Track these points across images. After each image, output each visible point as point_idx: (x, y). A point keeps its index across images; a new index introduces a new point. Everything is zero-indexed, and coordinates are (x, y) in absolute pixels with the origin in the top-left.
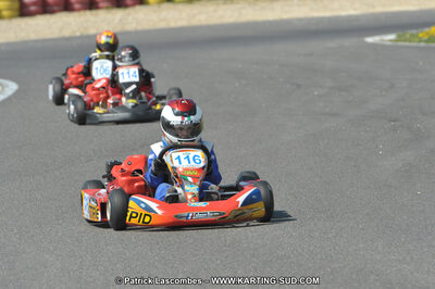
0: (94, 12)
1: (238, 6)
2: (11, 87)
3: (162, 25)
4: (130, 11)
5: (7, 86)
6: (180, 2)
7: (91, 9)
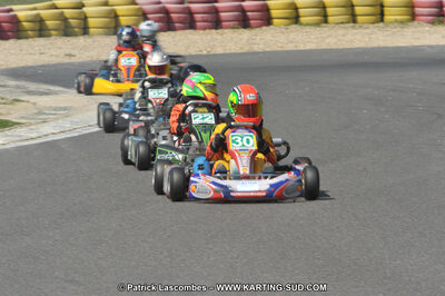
1: (367, 31)
4: (256, 31)
6: (307, 24)
7: (216, 28)
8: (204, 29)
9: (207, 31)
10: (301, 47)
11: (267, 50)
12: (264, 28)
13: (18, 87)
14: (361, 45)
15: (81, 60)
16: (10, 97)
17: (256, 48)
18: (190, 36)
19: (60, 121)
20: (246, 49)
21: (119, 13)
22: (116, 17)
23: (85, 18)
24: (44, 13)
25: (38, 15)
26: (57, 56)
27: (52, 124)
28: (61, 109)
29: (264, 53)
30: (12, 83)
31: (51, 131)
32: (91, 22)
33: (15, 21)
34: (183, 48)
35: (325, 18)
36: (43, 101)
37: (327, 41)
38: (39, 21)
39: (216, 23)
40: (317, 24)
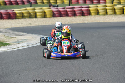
0: (75, 17)
1: (119, 17)
3: (96, 22)
4: (86, 17)
6: (101, 15)
7: (74, 16)
8: (71, 16)
9: (72, 17)
10: (99, 22)
11: (89, 22)
12: (88, 16)
13: (13, 33)
14: (117, 21)
15: (33, 25)
16: (10, 36)
17: (85, 22)
18: (66, 18)
19: (24, 43)
20: (82, 22)
21: (46, 11)
22: (45, 13)
23: (36, 13)
24: (23, 11)
25: (22, 12)
26: (26, 24)
27: (21, 44)
28: (24, 40)
29: (88, 23)
30: (12, 32)
31: (20, 46)
32: (38, 14)
33: (15, 14)
34: (64, 22)
35: (107, 13)
36: (20, 37)
37: (106, 20)
38: (22, 14)
39: (74, 14)
40: (104, 15)
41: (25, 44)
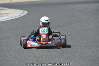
2: (26, 12)
5: (25, 12)
26: (8, 1)
36: (3, 12)
41: (7, 17)
